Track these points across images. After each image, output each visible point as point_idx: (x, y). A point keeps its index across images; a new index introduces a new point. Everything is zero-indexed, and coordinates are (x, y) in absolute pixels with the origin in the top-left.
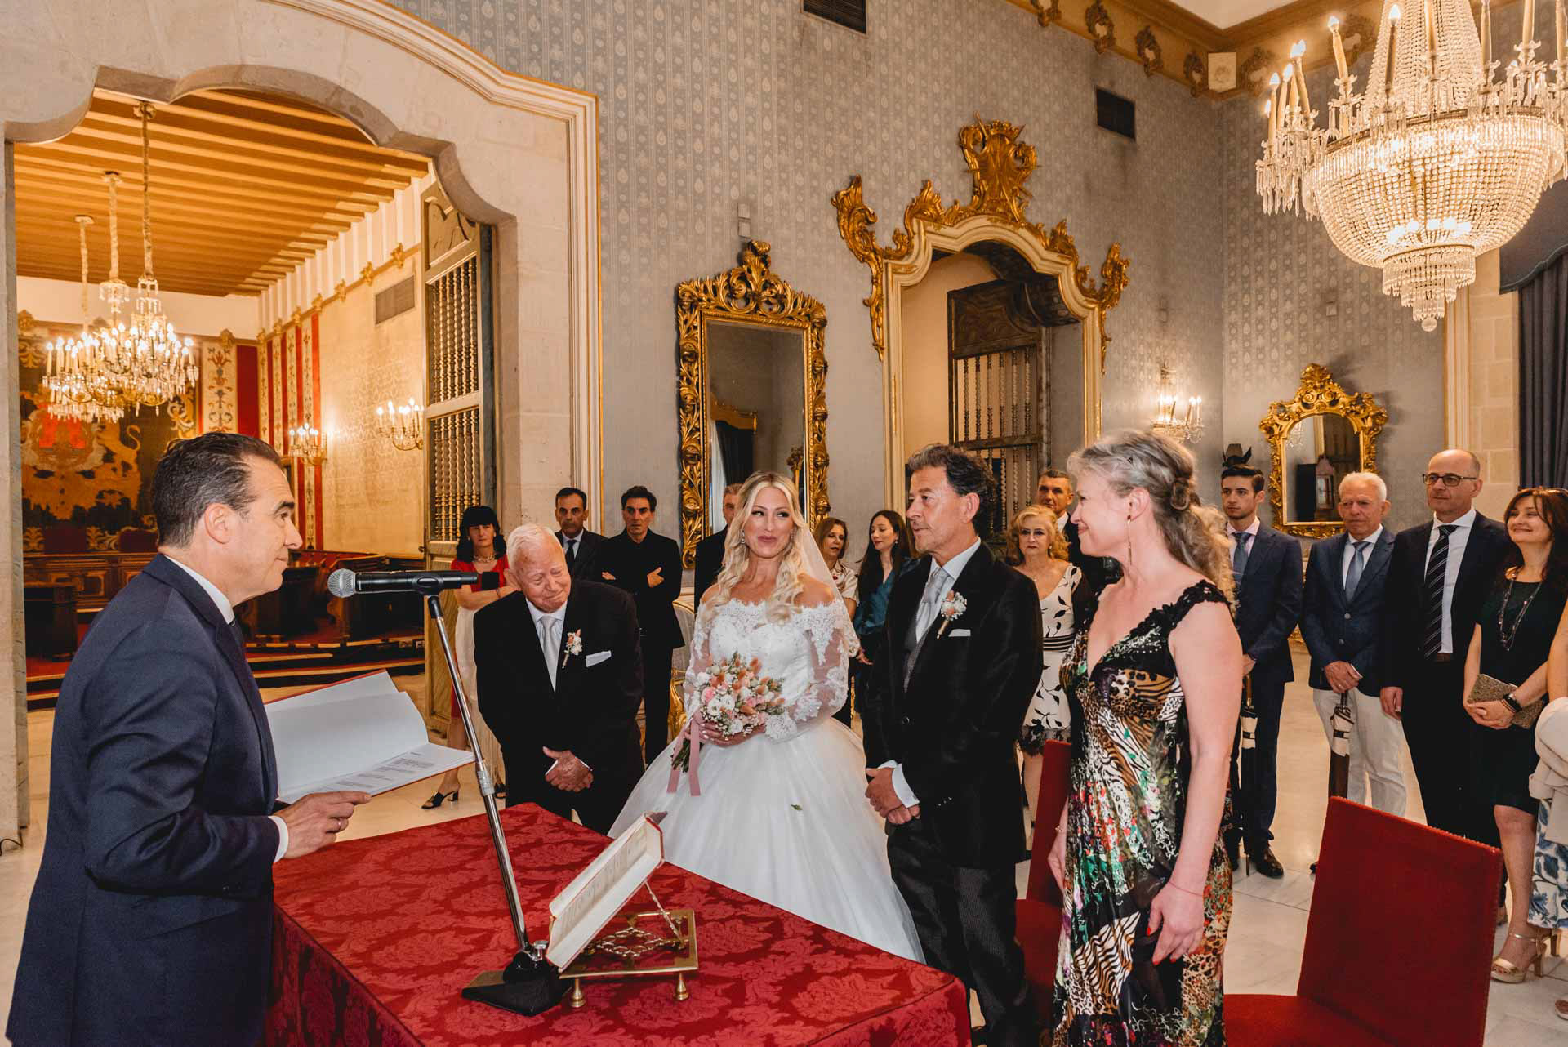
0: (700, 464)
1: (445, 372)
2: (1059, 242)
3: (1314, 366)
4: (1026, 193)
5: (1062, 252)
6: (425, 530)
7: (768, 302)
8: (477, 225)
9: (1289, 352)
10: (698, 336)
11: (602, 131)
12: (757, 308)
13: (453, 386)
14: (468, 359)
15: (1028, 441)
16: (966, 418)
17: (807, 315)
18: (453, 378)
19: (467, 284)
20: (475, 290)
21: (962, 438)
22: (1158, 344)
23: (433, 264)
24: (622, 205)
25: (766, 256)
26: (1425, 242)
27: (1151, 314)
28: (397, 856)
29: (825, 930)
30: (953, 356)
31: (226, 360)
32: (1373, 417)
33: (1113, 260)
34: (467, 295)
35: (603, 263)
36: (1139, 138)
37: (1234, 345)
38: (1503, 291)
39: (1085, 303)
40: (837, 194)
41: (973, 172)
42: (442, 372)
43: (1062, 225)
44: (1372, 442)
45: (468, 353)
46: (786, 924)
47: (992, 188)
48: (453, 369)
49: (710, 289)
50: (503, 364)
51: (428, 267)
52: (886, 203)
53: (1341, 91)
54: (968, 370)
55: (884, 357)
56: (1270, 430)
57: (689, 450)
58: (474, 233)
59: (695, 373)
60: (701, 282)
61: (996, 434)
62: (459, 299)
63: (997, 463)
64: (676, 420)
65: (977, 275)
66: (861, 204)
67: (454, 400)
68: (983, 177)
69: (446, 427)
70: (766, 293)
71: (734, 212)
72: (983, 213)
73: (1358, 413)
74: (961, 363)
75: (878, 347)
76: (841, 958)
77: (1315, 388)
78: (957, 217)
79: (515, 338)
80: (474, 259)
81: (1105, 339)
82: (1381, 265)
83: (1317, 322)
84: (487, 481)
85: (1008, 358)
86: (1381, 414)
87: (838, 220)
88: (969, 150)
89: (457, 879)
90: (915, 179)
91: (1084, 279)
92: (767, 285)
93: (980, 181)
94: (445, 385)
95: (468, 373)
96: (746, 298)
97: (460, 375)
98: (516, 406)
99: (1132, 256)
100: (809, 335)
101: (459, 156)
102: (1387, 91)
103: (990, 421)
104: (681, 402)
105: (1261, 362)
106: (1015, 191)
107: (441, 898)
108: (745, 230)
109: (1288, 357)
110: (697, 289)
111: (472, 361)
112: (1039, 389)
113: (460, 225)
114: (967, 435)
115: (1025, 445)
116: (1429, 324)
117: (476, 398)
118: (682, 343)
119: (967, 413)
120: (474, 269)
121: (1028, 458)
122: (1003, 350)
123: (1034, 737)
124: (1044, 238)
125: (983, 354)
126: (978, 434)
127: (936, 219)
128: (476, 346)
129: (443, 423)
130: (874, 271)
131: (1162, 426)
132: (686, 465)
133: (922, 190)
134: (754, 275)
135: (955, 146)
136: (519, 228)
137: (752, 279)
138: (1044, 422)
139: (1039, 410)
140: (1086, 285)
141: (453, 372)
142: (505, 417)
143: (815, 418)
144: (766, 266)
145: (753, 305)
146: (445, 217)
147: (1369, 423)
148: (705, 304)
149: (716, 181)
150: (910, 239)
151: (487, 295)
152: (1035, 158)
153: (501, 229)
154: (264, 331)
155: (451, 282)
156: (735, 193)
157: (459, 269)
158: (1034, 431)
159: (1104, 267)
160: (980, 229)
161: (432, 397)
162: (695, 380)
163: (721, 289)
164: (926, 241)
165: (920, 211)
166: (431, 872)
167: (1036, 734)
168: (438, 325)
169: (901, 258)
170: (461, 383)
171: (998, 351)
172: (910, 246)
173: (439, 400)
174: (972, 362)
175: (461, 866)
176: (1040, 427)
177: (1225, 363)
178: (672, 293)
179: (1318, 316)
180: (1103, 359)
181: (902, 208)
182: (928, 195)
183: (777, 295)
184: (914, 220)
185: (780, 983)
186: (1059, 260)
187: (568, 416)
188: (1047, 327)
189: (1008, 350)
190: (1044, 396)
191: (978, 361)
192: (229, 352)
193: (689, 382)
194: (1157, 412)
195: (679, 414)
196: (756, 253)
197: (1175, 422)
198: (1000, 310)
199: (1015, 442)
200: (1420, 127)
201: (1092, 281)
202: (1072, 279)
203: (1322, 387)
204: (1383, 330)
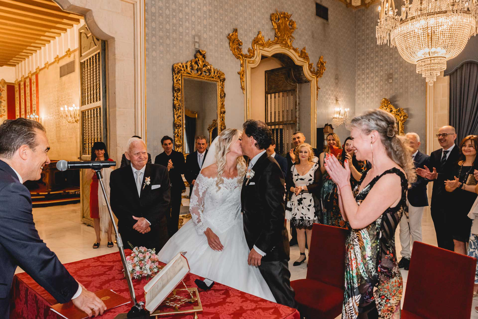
0: (181, 128)
1: (88, 94)
2: (303, 55)
3: (385, 99)
4: (293, 37)
5: (304, 58)
6: (80, 152)
7: (205, 72)
8: (100, 41)
9: (377, 94)
10: (180, 83)
11: (146, 8)
12: (201, 74)
13: (91, 99)
14: (97, 89)
15: (292, 122)
16: (271, 114)
17: (219, 77)
18: (91, 96)
19: (96, 62)
20: (99, 64)
21: (269, 121)
22: (335, 91)
23: (83, 55)
24: (153, 35)
25: (204, 55)
26: (431, 55)
27: (333, 80)
28: (79, 270)
29: (245, 293)
30: (267, 93)
31: (3, 90)
32: (403, 116)
33: (321, 61)
34: (96, 66)
35: (146, 56)
36: (329, 20)
37: (359, 92)
38: (445, 76)
39: (312, 76)
40: (229, 35)
41: (275, 29)
42: (86, 94)
43: (304, 49)
44: (403, 124)
45: (96, 87)
46: (230, 292)
47: (281, 35)
48: (91, 93)
49: (185, 67)
50: (110, 91)
51: (81, 56)
52: (246, 39)
53: (405, 3)
54: (272, 98)
55: (245, 92)
57: (177, 123)
58: (99, 43)
59: (179, 96)
60: (182, 64)
61: (281, 120)
62: (93, 68)
63: (281, 130)
64: (173, 112)
65: (275, 65)
66: (237, 38)
67: (91, 104)
68: (278, 31)
69: (88, 114)
70: (204, 68)
71: (193, 39)
72: (278, 44)
73: (399, 115)
74: (269, 96)
75: (243, 88)
76: (253, 304)
77: (385, 106)
78: (270, 45)
79: (114, 82)
80: (99, 53)
81: (318, 88)
82: (416, 63)
83: (386, 84)
84: (104, 134)
85: (285, 94)
86: (406, 115)
87: (229, 44)
88: (274, 21)
89: (104, 278)
90: (256, 31)
91: (311, 67)
92: (205, 66)
93: (277, 32)
94: (88, 99)
95: (97, 94)
96: (197, 70)
97: (94, 95)
98: (115, 106)
99: (327, 60)
100: (219, 84)
101: (94, 14)
102: (421, 3)
103: (279, 116)
104: (174, 106)
105: (368, 97)
106: (289, 36)
107: (98, 285)
108: (197, 46)
109: (377, 96)
110: (180, 66)
111: (98, 90)
112: (296, 105)
113: (94, 41)
114: (271, 120)
115: (291, 124)
116: (431, 83)
117: (100, 103)
118: (175, 85)
119: (271, 113)
120: (99, 57)
121: (292, 128)
122: (284, 91)
123: (301, 223)
124: (298, 53)
125: (277, 93)
126: (275, 120)
127: (263, 45)
128: (100, 84)
129: (87, 113)
130: (242, 62)
131: (336, 118)
132: (176, 128)
133: (258, 35)
134: (200, 62)
135: (269, 20)
136: (116, 43)
137: (199, 63)
138: (297, 116)
139: (296, 112)
140: (312, 70)
141: (91, 94)
142: (110, 110)
143: (221, 113)
144: (205, 59)
145: (200, 73)
146: (88, 37)
147: (402, 118)
148: (183, 72)
149: (187, 28)
150: (254, 51)
151: (103, 67)
152: (296, 25)
153: (109, 42)
154: (17, 80)
155: (90, 61)
156: (193, 33)
157: (93, 57)
158: (294, 119)
159: (318, 64)
160: (277, 49)
161: (83, 103)
162: (179, 98)
163: (189, 66)
164: (259, 52)
165: (257, 42)
166: (93, 276)
167: (301, 222)
168: (85, 77)
169: (251, 58)
170: (94, 98)
171: (282, 92)
172: (254, 54)
173: (85, 104)
174: (273, 95)
175: (104, 274)
176: (296, 118)
177: (356, 97)
178: (171, 68)
179: (386, 82)
180: (317, 95)
181: (251, 40)
182: (260, 36)
183: (208, 69)
184: (255, 45)
185: (232, 314)
186: (303, 61)
187: (134, 110)
188: (299, 83)
189: (285, 91)
190: (297, 107)
191: (275, 95)
192: (4, 87)
193: (177, 99)
194: (334, 113)
195: (173, 110)
196: (201, 54)
197: (340, 117)
198: (283, 77)
199: (288, 123)
200: (431, 16)
201: (314, 68)
202: (308, 67)
203: (387, 106)
204: (407, 88)
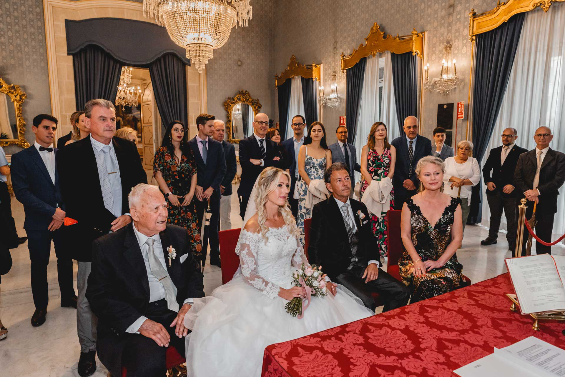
32: (20, 95)
38: (68, 54)
44: (20, 106)
86: (23, 95)
147: (18, 98)
204: (21, 59)
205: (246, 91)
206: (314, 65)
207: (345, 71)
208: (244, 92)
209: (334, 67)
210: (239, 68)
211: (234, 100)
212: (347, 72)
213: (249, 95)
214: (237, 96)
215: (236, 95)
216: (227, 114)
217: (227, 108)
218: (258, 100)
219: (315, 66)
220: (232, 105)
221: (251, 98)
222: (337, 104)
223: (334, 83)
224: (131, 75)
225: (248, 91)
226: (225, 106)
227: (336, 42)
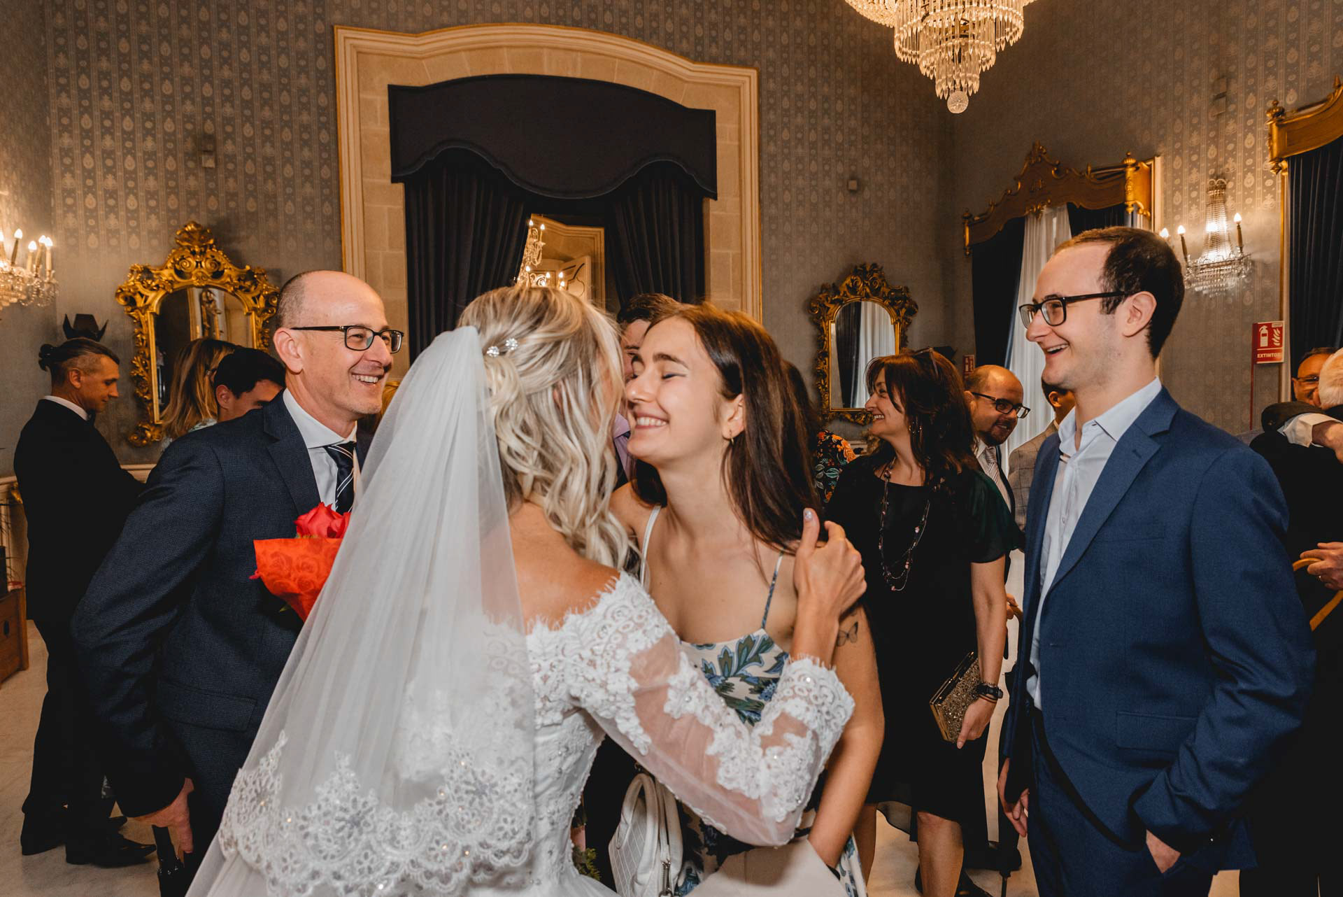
3: (194, 224)
9: (153, 203)
32: (266, 296)
37: (68, 181)
38: (392, 180)
56: (131, 301)
73: (247, 291)
77: (194, 253)
83: (190, 172)
105: (112, 210)
109: (152, 210)
147: (261, 304)
179: (191, 164)
203: (202, 253)
204: (272, 197)
205: (875, 265)
206: (1131, 161)
207: (1284, 164)
208: (868, 269)
209: (1216, 159)
210: (854, 199)
211: (838, 292)
212: (1291, 170)
213: (880, 276)
214: (848, 281)
215: (842, 278)
216: (816, 332)
217: (818, 316)
218: (907, 289)
219: (1133, 165)
220: (832, 306)
221: (887, 286)
222: (1231, 283)
223: (1216, 215)
224: (542, 244)
225: (880, 265)
226: (812, 309)
227: (1226, 77)
